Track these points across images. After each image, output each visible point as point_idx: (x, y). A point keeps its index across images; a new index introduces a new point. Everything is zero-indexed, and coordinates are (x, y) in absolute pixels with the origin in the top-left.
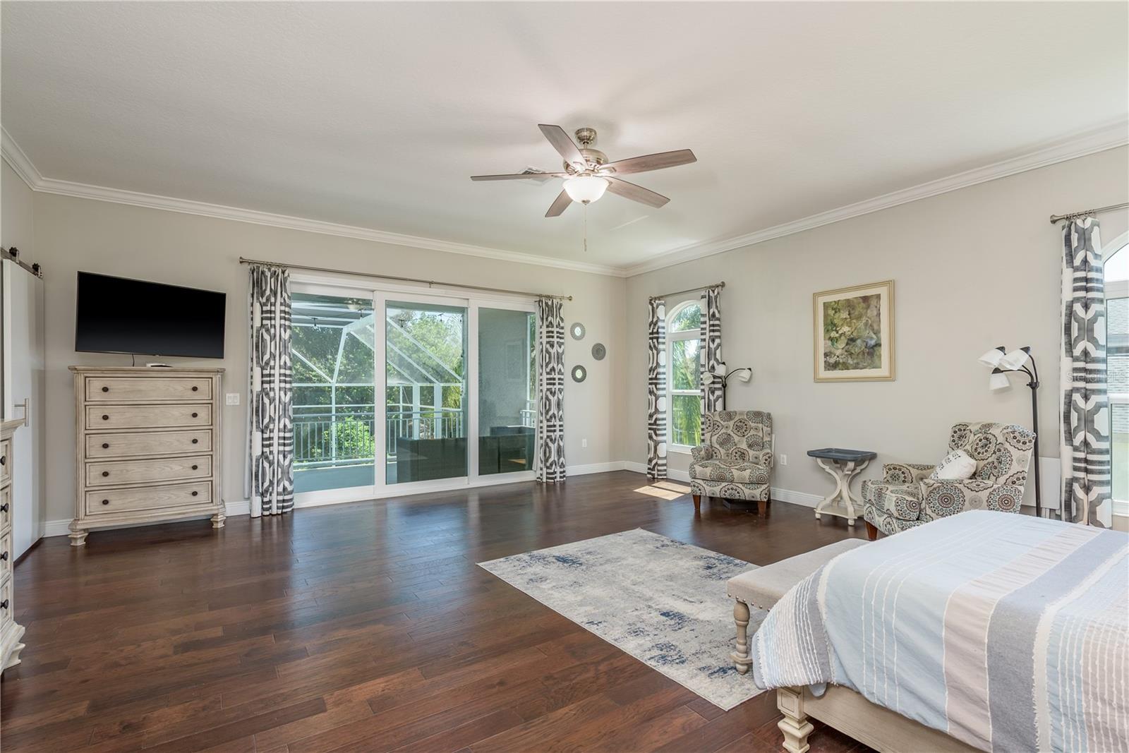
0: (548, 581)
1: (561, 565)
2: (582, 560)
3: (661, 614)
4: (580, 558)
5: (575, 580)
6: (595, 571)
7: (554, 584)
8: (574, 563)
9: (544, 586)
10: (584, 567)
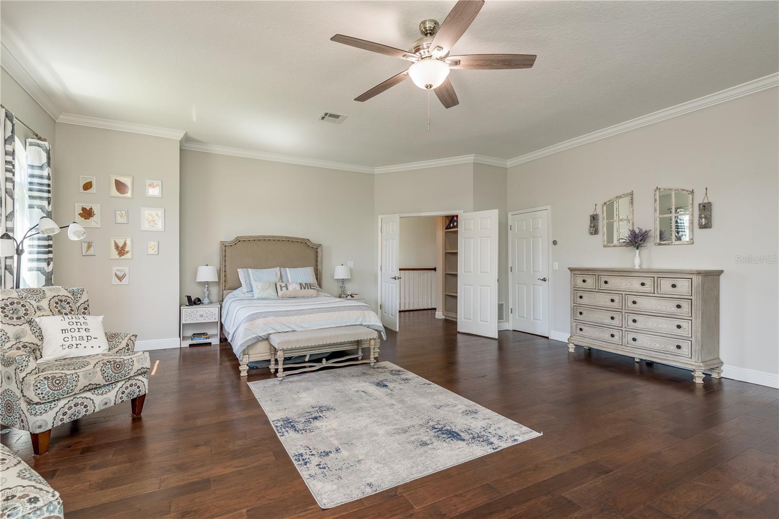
0: (461, 411)
1: (453, 428)
2: (432, 433)
3: (387, 386)
4: (435, 437)
5: (439, 410)
6: (422, 419)
7: (455, 408)
8: (441, 430)
9: (464, 408)
10: (431, 423)
